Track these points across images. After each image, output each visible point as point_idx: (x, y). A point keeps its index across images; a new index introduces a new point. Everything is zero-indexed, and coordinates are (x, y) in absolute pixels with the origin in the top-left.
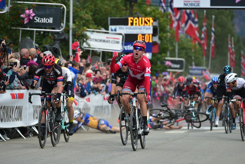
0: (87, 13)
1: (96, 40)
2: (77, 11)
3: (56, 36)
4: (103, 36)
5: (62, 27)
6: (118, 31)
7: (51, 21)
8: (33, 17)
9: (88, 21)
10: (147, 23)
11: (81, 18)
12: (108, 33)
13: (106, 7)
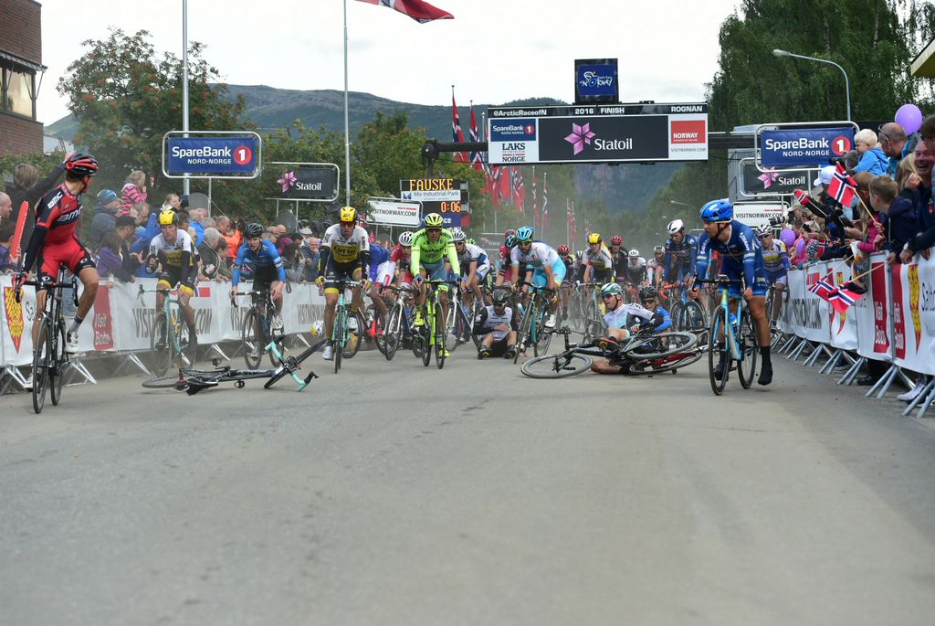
0: (370, 175)
1: (384, 212)
2: (356, 173)
3: (328, 208)
4: (393, 206)
5: (335, 195)
6: (413, 199)
7: (319, 187)
8: (295, 183)
9: (371, 185)
10: (435, 187)
11: (362, 182)
12: (399, 201)
13: (396, 165)
